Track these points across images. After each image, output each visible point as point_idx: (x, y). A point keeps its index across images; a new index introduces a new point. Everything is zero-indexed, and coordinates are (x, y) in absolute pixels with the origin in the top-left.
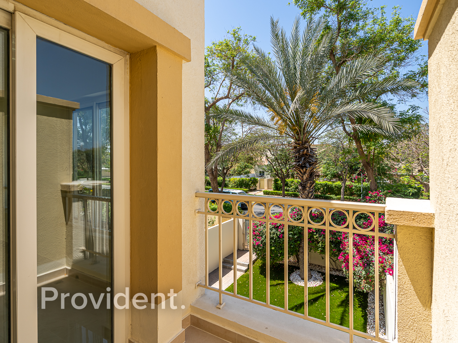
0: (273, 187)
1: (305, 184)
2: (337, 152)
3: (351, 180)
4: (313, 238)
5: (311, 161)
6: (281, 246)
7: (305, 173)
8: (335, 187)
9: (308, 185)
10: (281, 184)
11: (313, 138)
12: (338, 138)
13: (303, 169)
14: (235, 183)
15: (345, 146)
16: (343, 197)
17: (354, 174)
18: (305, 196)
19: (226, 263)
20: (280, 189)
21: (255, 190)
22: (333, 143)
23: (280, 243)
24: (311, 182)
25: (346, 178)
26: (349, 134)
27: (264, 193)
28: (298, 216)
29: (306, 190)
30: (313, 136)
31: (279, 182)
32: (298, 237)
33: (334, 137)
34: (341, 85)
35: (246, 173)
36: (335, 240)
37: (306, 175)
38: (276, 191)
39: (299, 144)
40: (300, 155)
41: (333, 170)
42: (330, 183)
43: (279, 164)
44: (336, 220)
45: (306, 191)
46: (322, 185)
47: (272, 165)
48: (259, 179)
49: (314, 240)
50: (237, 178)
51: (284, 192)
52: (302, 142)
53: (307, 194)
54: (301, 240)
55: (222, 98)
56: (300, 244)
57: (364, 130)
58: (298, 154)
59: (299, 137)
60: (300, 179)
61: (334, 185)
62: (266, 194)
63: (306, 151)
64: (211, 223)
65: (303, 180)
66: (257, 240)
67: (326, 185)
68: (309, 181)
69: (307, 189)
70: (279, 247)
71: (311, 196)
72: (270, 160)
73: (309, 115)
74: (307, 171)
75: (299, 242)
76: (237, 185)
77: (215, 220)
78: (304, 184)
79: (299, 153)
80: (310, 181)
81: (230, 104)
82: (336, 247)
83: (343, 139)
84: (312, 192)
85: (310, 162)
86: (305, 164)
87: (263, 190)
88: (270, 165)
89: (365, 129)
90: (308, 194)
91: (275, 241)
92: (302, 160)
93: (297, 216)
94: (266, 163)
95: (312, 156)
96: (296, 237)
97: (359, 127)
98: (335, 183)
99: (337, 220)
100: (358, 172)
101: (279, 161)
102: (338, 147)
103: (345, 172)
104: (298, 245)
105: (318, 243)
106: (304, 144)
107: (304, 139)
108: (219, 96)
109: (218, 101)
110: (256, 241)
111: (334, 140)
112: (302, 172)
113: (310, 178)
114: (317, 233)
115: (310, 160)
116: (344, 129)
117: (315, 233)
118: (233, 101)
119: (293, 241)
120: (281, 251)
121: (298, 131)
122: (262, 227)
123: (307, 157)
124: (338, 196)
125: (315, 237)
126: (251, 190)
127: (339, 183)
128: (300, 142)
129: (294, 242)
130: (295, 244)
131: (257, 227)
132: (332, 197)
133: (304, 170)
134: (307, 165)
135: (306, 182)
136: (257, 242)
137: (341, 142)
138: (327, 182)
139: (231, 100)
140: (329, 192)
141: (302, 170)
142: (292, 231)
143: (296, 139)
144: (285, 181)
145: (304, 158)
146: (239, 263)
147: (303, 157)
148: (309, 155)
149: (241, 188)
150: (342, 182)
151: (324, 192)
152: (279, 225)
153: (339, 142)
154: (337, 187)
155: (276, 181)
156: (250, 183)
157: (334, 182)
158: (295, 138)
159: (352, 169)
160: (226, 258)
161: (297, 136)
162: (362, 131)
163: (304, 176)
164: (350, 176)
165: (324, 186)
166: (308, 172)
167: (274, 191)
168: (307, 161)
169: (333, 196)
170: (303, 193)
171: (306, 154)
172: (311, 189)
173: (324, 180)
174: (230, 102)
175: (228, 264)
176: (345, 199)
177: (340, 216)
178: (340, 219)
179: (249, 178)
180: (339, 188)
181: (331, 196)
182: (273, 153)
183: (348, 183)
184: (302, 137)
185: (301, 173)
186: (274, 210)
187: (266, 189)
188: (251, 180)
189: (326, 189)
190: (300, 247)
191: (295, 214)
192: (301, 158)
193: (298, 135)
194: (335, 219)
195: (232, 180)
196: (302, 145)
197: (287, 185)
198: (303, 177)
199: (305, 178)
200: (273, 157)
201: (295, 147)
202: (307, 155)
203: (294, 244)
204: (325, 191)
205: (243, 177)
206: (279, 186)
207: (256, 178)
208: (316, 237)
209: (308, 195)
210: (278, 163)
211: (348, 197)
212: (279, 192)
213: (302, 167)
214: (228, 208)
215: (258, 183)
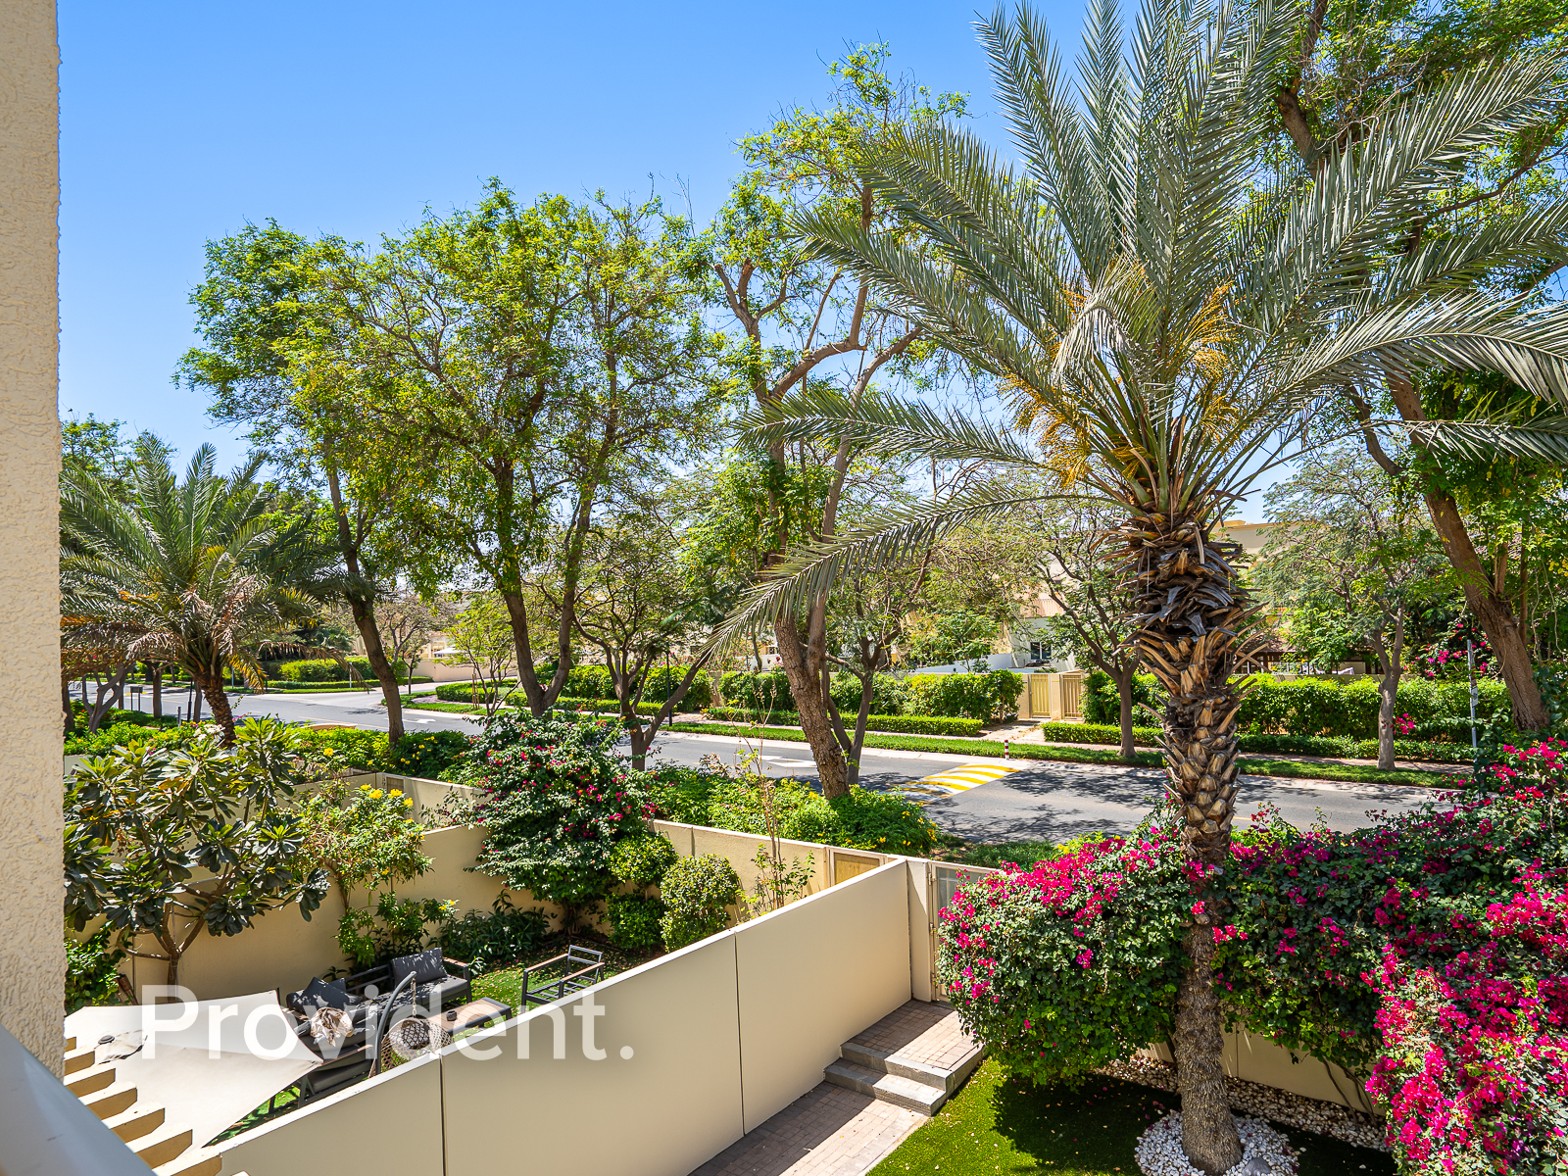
0: (1083, 706)
1: (1192, 713)
2: (1348, 551)
3: (1422, 669)
4: (1241, 968)
5: (1214, 605)
6: (1086, 1005)
7: (1187, 660)
8: (1352, 700)
9: (1207, 717)
10: (1118, 695)
11: (1220, 494)
12: (1354, 493)
13: (1175, 643)
14: (928, 695)
15: (1383, 526)
16: (1390, 748)
17: (1433, 642)
18: (1193, 767)
19: (854, 1067)
20: (1112, 715)
21: (1011, 722)
22: (1332, 516)
23: (1082, 988)
24: (1220, 700)
25: (1397, 660)
26: (1392, 468)
27: (1046, 734)
28: (1163, 861)
29: (1196, 740)
30: (1220, 487)
31: (1109, 688)
32: (1166, 965)
33: (1334, 485)
34: (1329, 233)
35: (974, 653)
36: (1350, 986)
37: (1194, 669)
38: (1095, 726)
39: (1151, 528)
40: (1161, 577)
41: (1341, 628)
42: (1329, 685)
43: (1102, 613)
44: (1349, 886)
45: (1197, 746)
46: (1291, 693)
47: (1075, 618)
48: (1023, 675)
49: (1243, 980)
50: (936, 676)
51: (1127, 730)
52: (1168, 516)
53: (1203, 757)
54: (1182, 976)
55: (829, 351)
56: (1177, 996)
57: (1464, 445)
58: (1148, 573)
59: (1152, 493)
60: (1169, 690)
61: (1344, 696)
62: (1058, 740)
63: (1183, 556)
64: (795, 880)
65: (1178, 694)
66: (980, 974)
67: (1309, 694)
68: (1208, 697)
69: (1202, 733)
70: (1077, 1010)
71: (1224, 769)
72: (1064, 599)
73: (1196, 390)
74: (1199, 650)
75: (1171, 988)
76: (936, 701)
77: (812, 867)
78: (1187, 710)
79: (1153, 567)
80: (1210, 696)
81: (868, 374)
82: (1356, 1020)
83: (1376, 495)
84: (1227, 747)
85: (1210, 609)
86: (1183, 617)
87: (1044, 722)
88: (1063, 618)
89: (1470, 444)
90: (1209, 757)
91: (1059, 983)
92: (1171, 599)
93: (1157, 862)
94: (1052, 609)
95: (1215, 581)
96: (1155, 962)
97: (1439, 435)
98: (1350, 687)
99: (1351, 884)
100: (1450, 634)
101: (1104, 602)
102: (1355, 530)
103: (1391, 637)
104: (1168, 1000)
105: (1266, 993)
106: (1176, 528)
107: (1174, 505)
108: (818, 343)
109: (814, 363)
110: (972, 980)
111: (1337, 501)
112: (1176, 656)
113: (1212, 683)
114: (1256, 945)
115: (1210, 597)
116: (1374, 448)
117: (1248, 947)
118: (882, 359)
119: (1144, 982)
120: (1090, 1028)
121: (1141, 465)
122: (999, 915)
123: (1194, 585)
124: (1365, 743)
125: (1246, 964)
126: (995, 725)
127: (1368, 685)
128: (1158, 517)
129: (1150, 984)
130: (1155, 994)
131: (979, 910)
132: (1338, 747)
133: (1183, 645)
134: (1197, 622)
135: (1194, 701)
136: (977, 981)
137: (1368, 507)
138: (1313, 681)
139: (870, 359)
140: (1327, 726)
141: (1171, 649)
142: (1135, 936)
143: (1138, 505)
144: (1136, 682)
145: (1177, 590)
146: (910, 1069)
147: (1173, 586)
148: (1203, 574)
149: (953, 715)
150: (1383, 677)
151: (1302, 724)
152: (1078, 907)
153: (1357, 508)
154: (1361, 703)
155: (1095, 684)
156: (988, 695)
157: (1344, 681)
158: (1135, 499)
159: (1423, 626)
160: (854, 1040)
161: (1139, 491)
162: (1456, 455)
163: (1184, 675)
164: (1416, 652)
165: (1302, 700)
166: (1200, 655)
167: (1087, 726)
168: (1195, 603)
169: (1343, 741)
170: (1184, 753)
171: (1189, 574)
172: (1219, 735)
173: (1300, 674)
174: (868, 364)
175: (861, 1070)
176: (1397, 752)
177: (1368, 867)
178: (1368, 878)
179: (986, 674)
180: (1368, 708)
181: (1336, 741)
182: (1073, 568)
183: (1408, 685)
184: (1163, 492)
185: (1170, 660)
186: (1076, 811)
187: (1055, 717)
188: (991, 683)
189: (1310, 712)
190: (1177, 1012)
191: (1152, 852)
192: (1165, 590)
193: (1145, 484)
194: (1345, 877)
195: (915, 685)
196: (1168, 530)
197: (1140, 696)
198: (1178, 678)
199: (1187, 683)
200: (1077, 587)
201: (1136, 544)
202: (1194, 577)
203: (1149, 996)
204: (1306, 721)
205: (963, 671)
206: (1108, 703)
207: (1015, 673)
208: (1255, 967)
209: (1205, 766)
210: (1098, 607)
211: (1408, 745)
212: (1112, 728)
213: (1173, 634)
214: (870, 814)
215: (1024, 695)
